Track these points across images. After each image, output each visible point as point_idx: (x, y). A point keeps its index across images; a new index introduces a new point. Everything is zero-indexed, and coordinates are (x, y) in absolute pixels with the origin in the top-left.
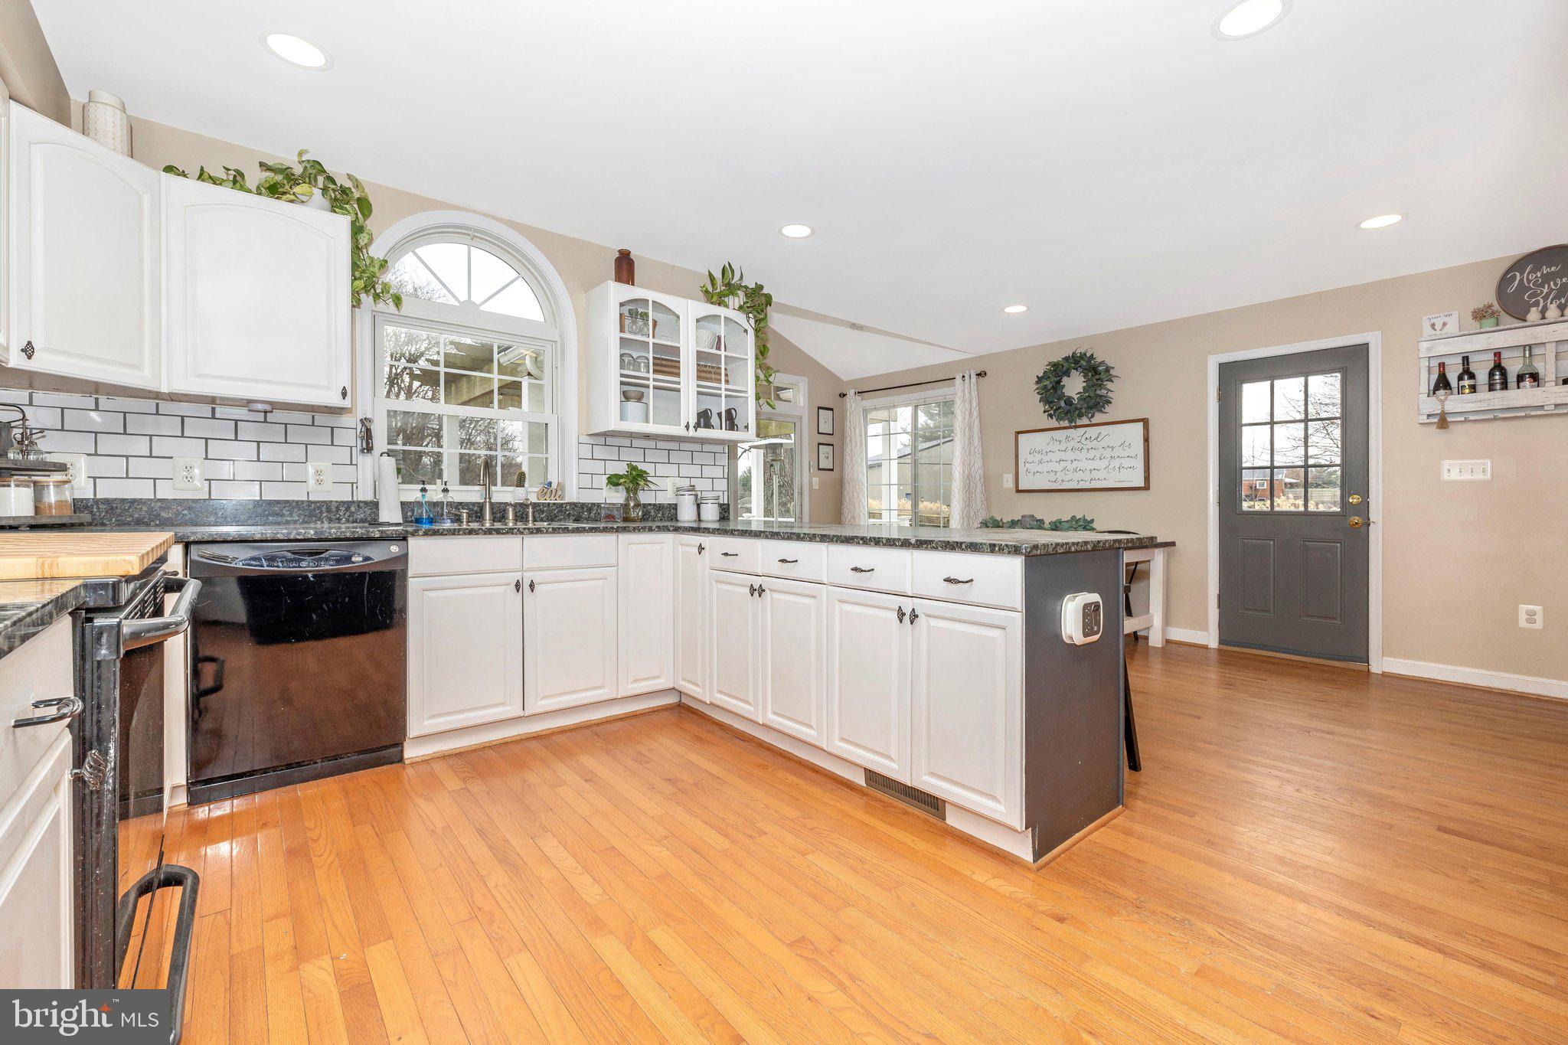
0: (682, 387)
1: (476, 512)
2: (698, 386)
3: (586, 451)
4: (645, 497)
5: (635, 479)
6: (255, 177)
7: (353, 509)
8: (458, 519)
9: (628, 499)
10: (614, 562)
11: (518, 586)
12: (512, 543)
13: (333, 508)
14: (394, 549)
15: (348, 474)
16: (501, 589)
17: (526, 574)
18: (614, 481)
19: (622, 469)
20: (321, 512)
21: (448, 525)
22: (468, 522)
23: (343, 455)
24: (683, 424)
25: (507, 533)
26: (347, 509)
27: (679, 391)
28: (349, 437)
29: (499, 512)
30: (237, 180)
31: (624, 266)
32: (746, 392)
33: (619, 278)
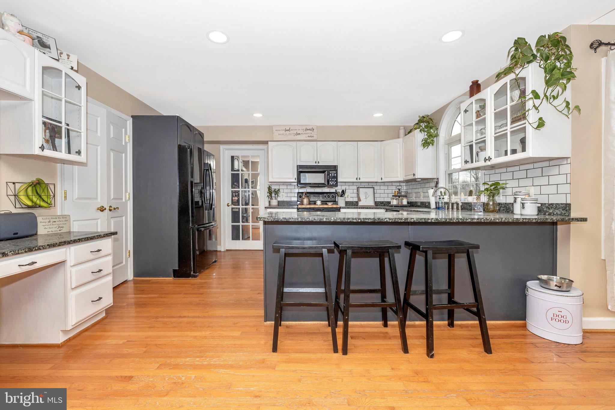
0: (486, 138)
31: (476, 87)
32: (525, 123)
33: (472, 96)
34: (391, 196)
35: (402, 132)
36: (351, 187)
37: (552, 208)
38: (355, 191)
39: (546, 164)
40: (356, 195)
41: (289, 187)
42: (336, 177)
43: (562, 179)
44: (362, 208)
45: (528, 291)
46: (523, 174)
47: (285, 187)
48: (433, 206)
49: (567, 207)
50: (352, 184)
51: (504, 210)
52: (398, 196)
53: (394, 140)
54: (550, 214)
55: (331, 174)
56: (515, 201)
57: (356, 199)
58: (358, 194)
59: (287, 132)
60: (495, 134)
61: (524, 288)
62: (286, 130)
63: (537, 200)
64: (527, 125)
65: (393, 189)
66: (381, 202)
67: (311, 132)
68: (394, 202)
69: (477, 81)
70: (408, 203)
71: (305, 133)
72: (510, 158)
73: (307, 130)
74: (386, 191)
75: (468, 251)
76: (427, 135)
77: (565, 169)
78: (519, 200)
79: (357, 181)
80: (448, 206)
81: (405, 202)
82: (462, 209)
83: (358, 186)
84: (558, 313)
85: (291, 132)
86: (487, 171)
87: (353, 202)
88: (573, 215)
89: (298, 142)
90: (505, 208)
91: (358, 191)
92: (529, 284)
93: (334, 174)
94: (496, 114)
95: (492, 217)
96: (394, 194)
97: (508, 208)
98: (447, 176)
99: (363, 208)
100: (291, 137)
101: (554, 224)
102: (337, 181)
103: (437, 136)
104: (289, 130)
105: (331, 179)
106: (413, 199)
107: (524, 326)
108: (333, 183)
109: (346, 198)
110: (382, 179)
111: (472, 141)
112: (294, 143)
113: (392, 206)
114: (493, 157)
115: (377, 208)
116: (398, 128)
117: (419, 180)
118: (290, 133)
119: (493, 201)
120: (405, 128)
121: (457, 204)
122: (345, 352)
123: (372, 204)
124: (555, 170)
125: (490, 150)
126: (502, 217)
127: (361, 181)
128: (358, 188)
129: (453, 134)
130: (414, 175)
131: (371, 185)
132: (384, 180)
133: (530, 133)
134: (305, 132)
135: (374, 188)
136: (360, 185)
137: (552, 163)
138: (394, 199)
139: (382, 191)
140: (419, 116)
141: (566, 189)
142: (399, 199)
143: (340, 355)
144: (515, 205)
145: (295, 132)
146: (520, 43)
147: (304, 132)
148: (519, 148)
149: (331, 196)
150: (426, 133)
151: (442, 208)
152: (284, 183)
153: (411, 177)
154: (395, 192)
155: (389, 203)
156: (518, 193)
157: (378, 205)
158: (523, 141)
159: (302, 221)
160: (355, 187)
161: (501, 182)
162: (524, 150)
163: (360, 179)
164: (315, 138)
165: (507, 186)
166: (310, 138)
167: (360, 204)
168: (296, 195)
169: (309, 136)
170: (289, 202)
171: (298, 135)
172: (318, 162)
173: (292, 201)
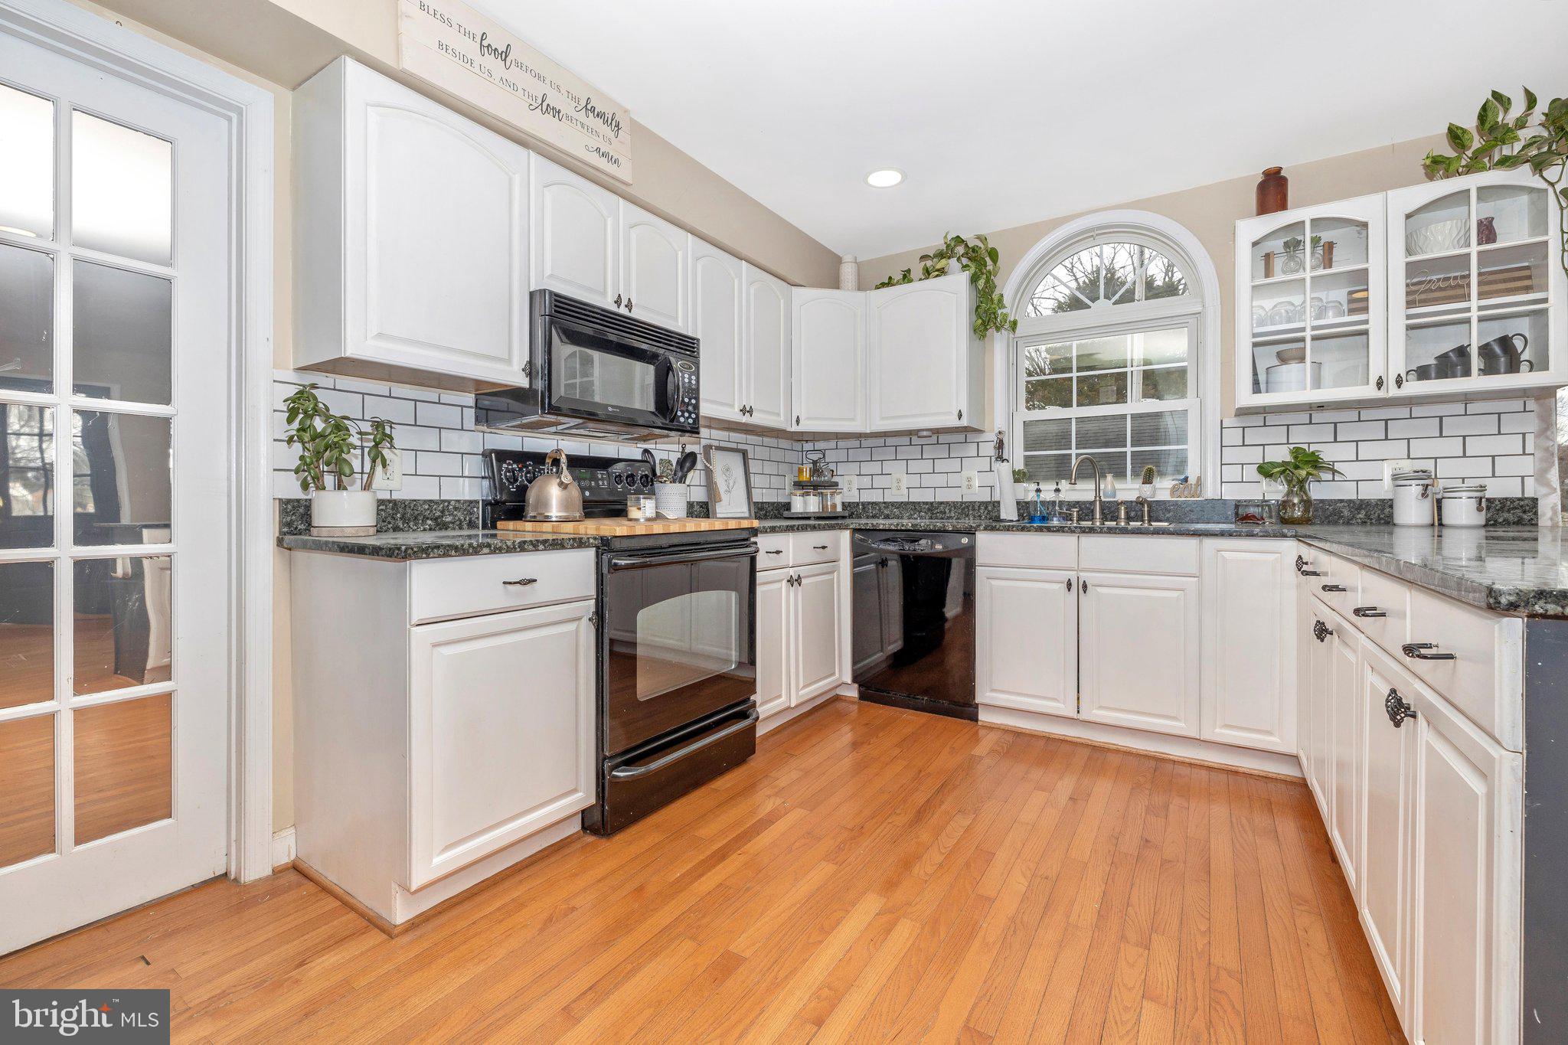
0: (1371, 327)
1: (1085, 510)
2: (1409, 317)
3: (1233, 436)
4: (1318, 491)
5: (1304, 464)
6: (917, 270)
7: (990, 508)
8: (1069, 518)
9: (1290, 493)
10: (1193, 571)
11: (1069, 585)
12: (1068, 541)
13: (977, 507)
14: (965, 540)
15: (990, 479)
16: (1056, 586)
17: (1081, 574)
18: (1266, 471)
19: (1280, 454)
20: (968, 511)
21: (1055, 522)
22: (1078, 521)
23: (984, 463)
24: (1373, 380)
25: (1058, 531)
26: (986, 508)
27: (1366, 333)
28: (989, 449)
29: (1110, 511)
30: (906, 277)
31: (1272, 190)
32: (1544, 301)
33: (1263, 208)
35: (852, 272)
40: (699, 478)
42: (697, 393)
48: (1011, 513)
52: (816, 481)
58: (710, 475)
59: (495, 67)
62: (485, 46)
67: (606, 130)
71: (582, 126)
73: (589, 109)
85: (512, 74)
87: (692, 504)
89: (536, 160)
91: (708, 459)
93: (690, 379)
96: (797, 480)
100: (516, 115)
102: (696, 409)
104: (504, 56)
105: (680, 399)
108: (687, 414)
110: (798, 421)
118: (505, 75)
119: (1305, 495)
123: (746, 511)
127: (752, 420)
128: (708, 448)
130: (960, 415)
131: (741, 439)
132: (804, 426)
134: (582, 116)
135: (744, 453)
138: (802, 494)
144: (1397, 504)
145: (537, 88)
147: (575, 115)
149: (637, 475)
154: (801, 470)
163: (750, 411)
164: (625, 171)
166: (603, 164)
168: (475, 466)
169: (598, 150)
170: (430, 509)
171: (548, 117)
172: (629, 306)
173: (449, 502)
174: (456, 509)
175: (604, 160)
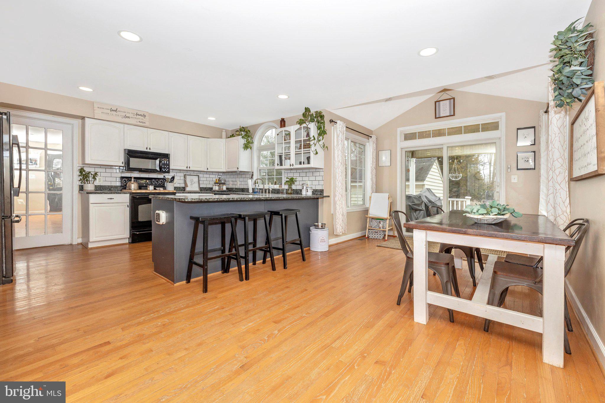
9: (289, 188)
31: (283, 123)
32: (310, 150)
33: (281, 127)
34: (213, 182)
35: (224, 134)
36: (179, 174)
37: (317, 191)
38: (182, 178)
39: (314, 170)
40: (182, 182)
41: (108, 170)
42: (169, 165)
43: (320, 178)
44: (189, 193)
45: (311, 232)
46: (304, 174)
47: (104, 170)
48: (251, 191)
49: (322, 191)
50: (179, 171)
51: (295, 193)
52: (219, 183)
53: (216, 139)
54: (316, 195)
55: (163, 161)
56: (303, 188)
57: (183, 185)
58: (185, 181)
59: (114, 113)
60: (295, 152)
61: (309, 230)
62: (111, 110)
63: (312, 188)
64: (311, 151)
65: (215, 178)
66: (205, 188)
67: (142, 117)
68: (216, 188)
69: (284, 119)
70: (227, 189)
71: (135, 118)
72: (302, 166)
73: (137, 114)
74: (208, 179)
75: (296, 213)
76: (246, 141)
77: (322, 174)
78: (305, 188)
79: (187, 169)
80: (262, 191)
81: (224, 188)
82: (271, 193)
83: (184, 174)
84: (322, 239)
85: (118, 113)
86: (286, 171)
87: (180, 188)
88: (325, 195)
89: (126, 125)
90: (296, 192)
91: (185, 177)
92: (311, 228)
93: (167, 162)
94: (296, 141)
95: (290, 196)
96: (215, 182)
97: (298, 192)
98: (258, 170)
99: (191, 193)
100: (120, 119)
101: (318, 198)
102: (169, 168)
103: (252, 143)
104: (116, 111)
105: (163, 166)
106: (230, 186)
107: (309, 249)
108: (165, 169)
109: (175, 184)
110: (208, 169)
111: (283, 153)
112: (122, 125)
113: (215, 191)
114: (294, 164)
115: (202, 193)
116: (221, 130)
117: (238, 172)
118: (116, 114)
119: (291, 188)
120: (226, 131)
121: (269, 190)
122: (247, 278)
123: (197, 189)
124: (317, 174)
125: (293, 160)
126: (295, 196)
127: (190, 169)
128: (185, 175)
129: (262, 144)
130: (238, 168)
131: (197, 173)
132: (209, 170)
133: (312, 155)
134: (135, 116)
135: (198, 176)
136: (187, 173)
137: (317, 170)
138: (216, 185)
139: (205, 179)
140: (240, 126)
141: (322, 183)
142: (220, 186)
143: (245, 281)
144: (302, 190)
145: (124, 114)
146: (307, 110)
147: (133, 117)
148: (306, 161)
149: (159, 181)
150: (246, 140)
151: (257, 192)
152: (101, 166)
153: (235, 170)
154: (216, 180)
155: (212, 188)
156: (304, 184)
157: (203, 190)
158: (308, 159)
159: (218, 201)
160: (182, 175)
161: (294, 178)
162: (309, 163)
163: (189, 168)
164: (147, 124)
165: (297, 180)
166: (141, 124)
167: (188, 189)
168: (118, 179)
169: (139, 122)
170: (108, 187)
171: (127, 118)
172: (150, 149)
173: (113, 186)
174: (114, 187)
175: (141, 123)
